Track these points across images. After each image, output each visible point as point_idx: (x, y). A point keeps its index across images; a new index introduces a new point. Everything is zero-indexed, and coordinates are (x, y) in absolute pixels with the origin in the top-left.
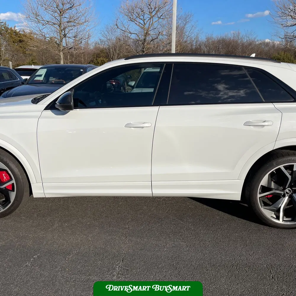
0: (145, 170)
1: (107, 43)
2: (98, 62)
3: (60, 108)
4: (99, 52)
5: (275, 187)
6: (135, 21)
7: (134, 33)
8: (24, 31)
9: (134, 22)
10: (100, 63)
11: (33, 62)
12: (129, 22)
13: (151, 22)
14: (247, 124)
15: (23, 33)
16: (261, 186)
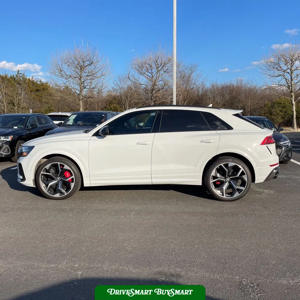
0: (147, 168)
1: (119, 91)
2: (111, 109)
3: (101, 135)
4: (111, 99)
5: (219, 176)
6: (145, 75)
7: (144, 85)
8: (41, 81)
9: (143, 75)
10: (113, 109)
11: (50, 110)
12: (139, 75)
13: (158, 75)
14: (202, 142)
15: (40, 83)
16: (212, 176)
